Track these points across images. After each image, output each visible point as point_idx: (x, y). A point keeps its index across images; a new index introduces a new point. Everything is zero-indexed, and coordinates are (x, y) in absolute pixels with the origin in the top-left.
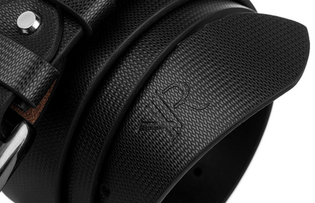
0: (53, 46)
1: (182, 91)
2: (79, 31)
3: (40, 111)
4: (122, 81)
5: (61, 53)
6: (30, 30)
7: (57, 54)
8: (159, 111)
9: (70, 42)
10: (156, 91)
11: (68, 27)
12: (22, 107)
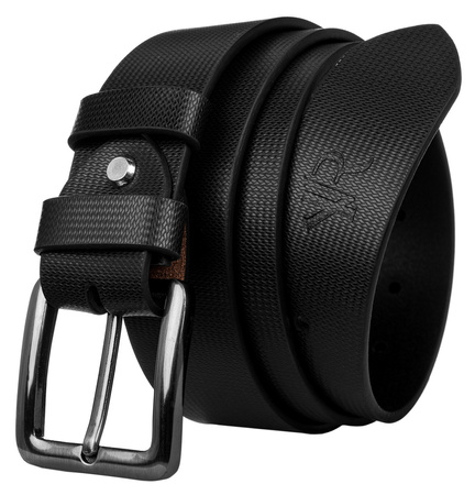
0: (165, 180)
1: (335, 161)
2: (185, 150)
3: (184, 264)
4: (258, 197)
5: (177, 184)
6: (127, 179)
7: (173, 187)
8: (320, 196)
9: (180, 167)
10: (305, 177)
11: (169, 152)
12: (164, 263)
